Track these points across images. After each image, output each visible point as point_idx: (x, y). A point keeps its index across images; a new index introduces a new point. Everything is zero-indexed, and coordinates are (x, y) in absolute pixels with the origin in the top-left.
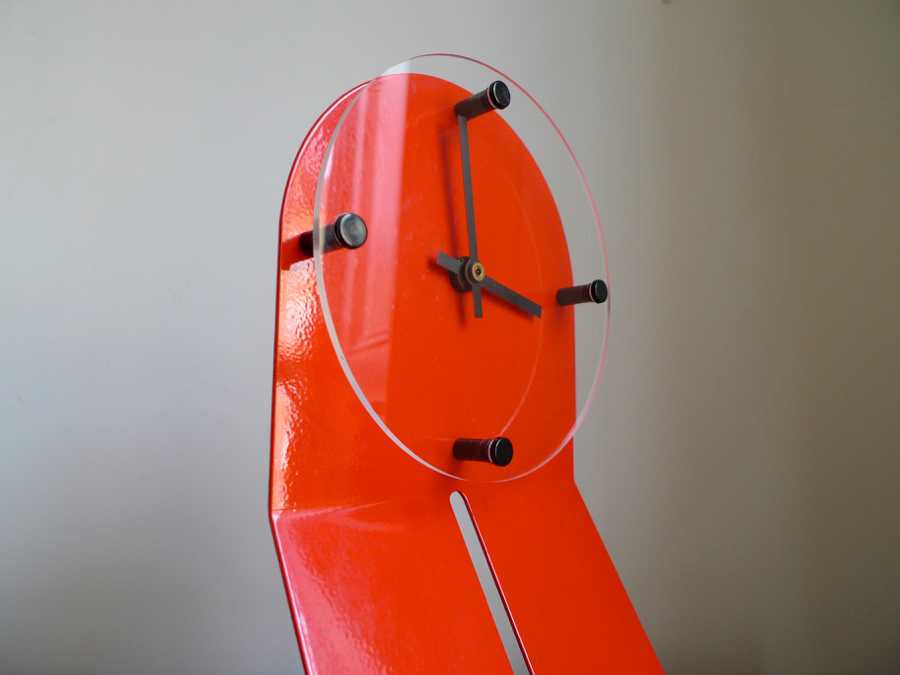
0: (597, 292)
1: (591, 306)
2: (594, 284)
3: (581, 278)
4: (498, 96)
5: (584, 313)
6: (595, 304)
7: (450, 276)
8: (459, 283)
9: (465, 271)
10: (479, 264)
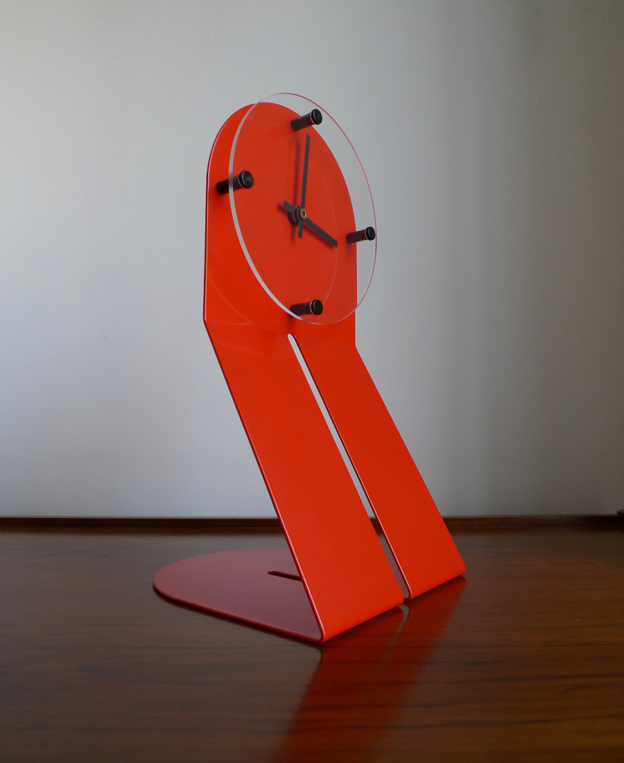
0: (369, 234)
1: (367, 242)
2: (367, 229)
3: (360, 226)
4: (316, 117)
5: (362, 246)
6: (368, 241)
7: (289, 215)
8: (294, 219)
9: (297, 212)
10: (305, 210)
